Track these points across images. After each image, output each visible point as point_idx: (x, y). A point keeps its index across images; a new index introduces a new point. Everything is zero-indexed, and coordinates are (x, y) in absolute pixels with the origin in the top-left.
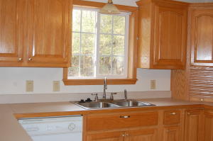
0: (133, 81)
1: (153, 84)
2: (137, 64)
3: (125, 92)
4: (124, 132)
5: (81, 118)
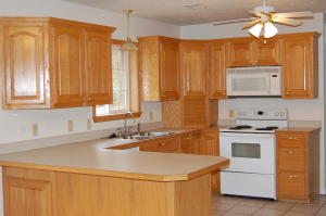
0: (138, 115)
3: (139, 124)
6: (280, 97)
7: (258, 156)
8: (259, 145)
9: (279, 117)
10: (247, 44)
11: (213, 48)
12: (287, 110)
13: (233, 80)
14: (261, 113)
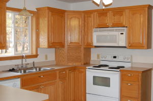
0: (36, 56)
1: (46, 57)
2: (38, 46)
3: (34, 62)
4: (41, 85)
5: (19, 80)
6: (125, 47)
7: (108, 85)
8: (109, 78)
9: (126, 60)
10: (106, 13)
11: (86, 16)
12: (131, 56)
13: (97, 36)
14: (115, 57)
